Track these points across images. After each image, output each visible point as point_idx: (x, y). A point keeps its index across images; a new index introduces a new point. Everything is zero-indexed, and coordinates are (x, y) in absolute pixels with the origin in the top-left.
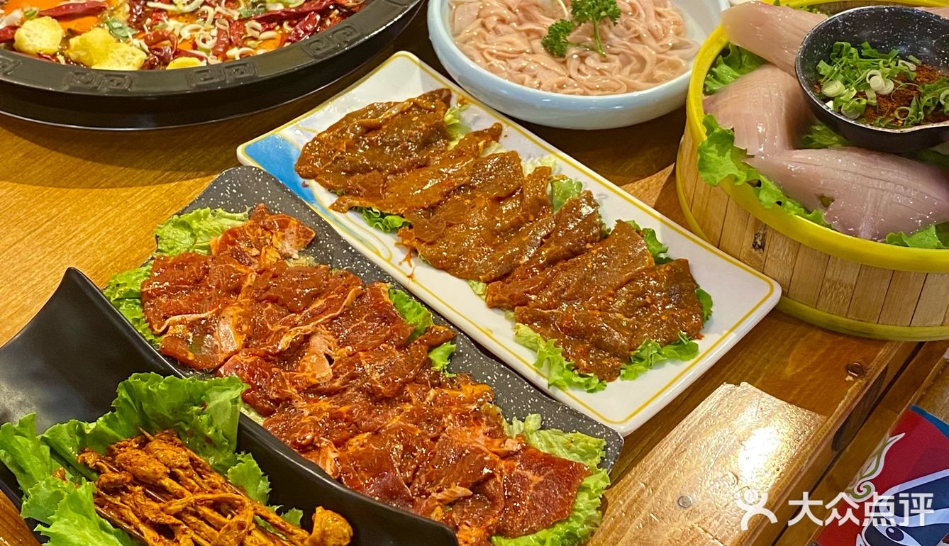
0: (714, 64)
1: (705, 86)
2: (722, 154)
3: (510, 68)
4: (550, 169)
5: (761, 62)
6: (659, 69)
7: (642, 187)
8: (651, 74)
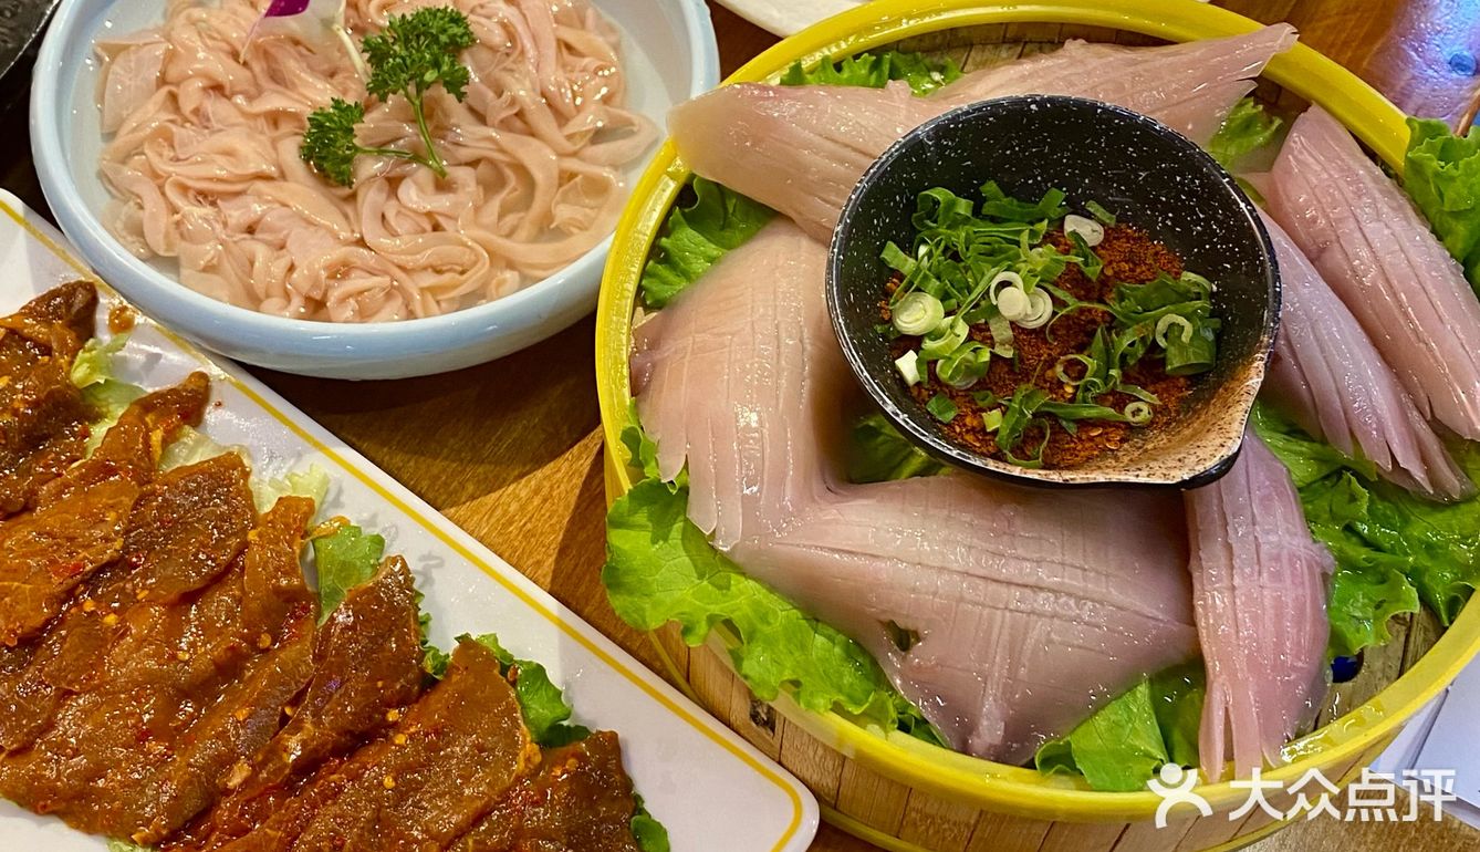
0: (664, 229)
1: (640, 288)
2: (660, 535)
3: (225, 224)
4: (310, 503)
5: (764, 216)
6: (564, 200)
7: (536, 492)
8: (548, 216)
